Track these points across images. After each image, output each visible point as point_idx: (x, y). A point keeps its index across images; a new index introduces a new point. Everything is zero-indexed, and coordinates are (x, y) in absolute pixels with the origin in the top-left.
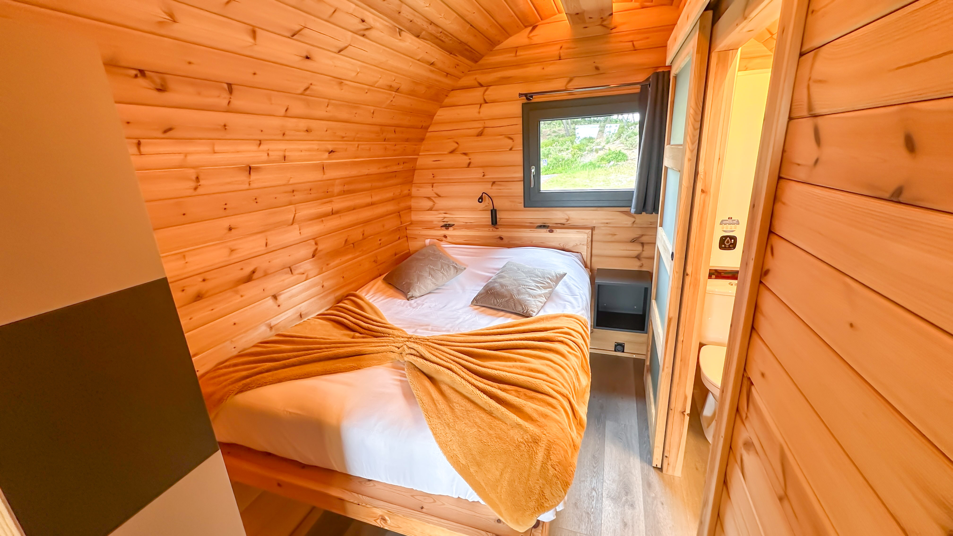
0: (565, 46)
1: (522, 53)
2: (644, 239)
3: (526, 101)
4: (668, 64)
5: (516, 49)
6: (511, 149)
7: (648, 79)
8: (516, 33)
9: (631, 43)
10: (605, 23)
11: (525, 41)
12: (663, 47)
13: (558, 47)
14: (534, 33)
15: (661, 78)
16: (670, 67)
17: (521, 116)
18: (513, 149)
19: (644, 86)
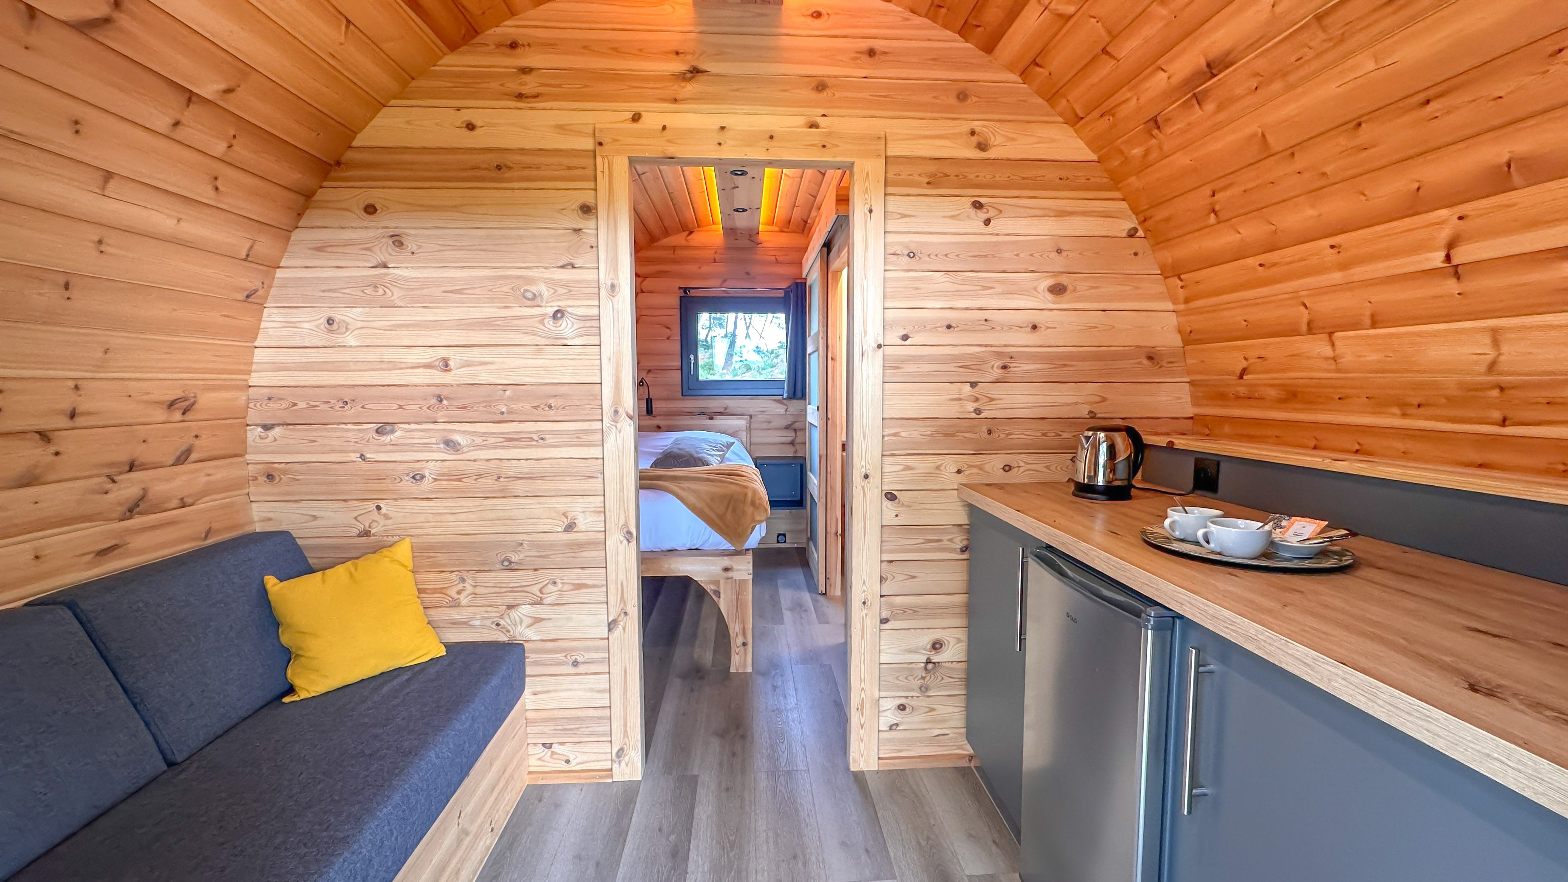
0: (719, 251)
1: (680, 252)
2: (796, 426)
3: (683, 294)
4: (804, 276)
5: (674, 248)
6: (668, 338)
7: (789, 287)
8: (674, 234)
9: (774, 257)
10: (752, 239)
11: (683, 243)
12: (800, 264)
13: (713, 251)
14: (690, 237)
15: (799, 285)
16: (806, 279)
17: (679, 307)
18: (671, 338)
19: (787, 292)
